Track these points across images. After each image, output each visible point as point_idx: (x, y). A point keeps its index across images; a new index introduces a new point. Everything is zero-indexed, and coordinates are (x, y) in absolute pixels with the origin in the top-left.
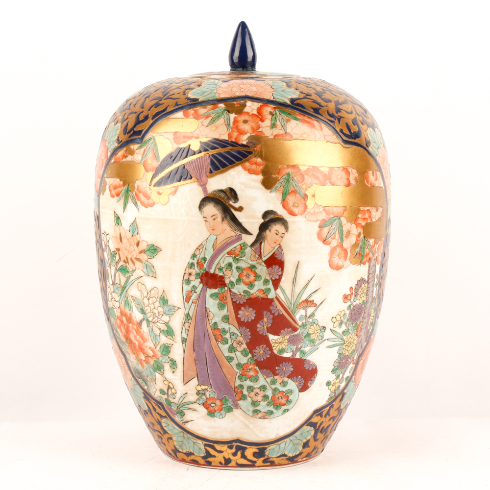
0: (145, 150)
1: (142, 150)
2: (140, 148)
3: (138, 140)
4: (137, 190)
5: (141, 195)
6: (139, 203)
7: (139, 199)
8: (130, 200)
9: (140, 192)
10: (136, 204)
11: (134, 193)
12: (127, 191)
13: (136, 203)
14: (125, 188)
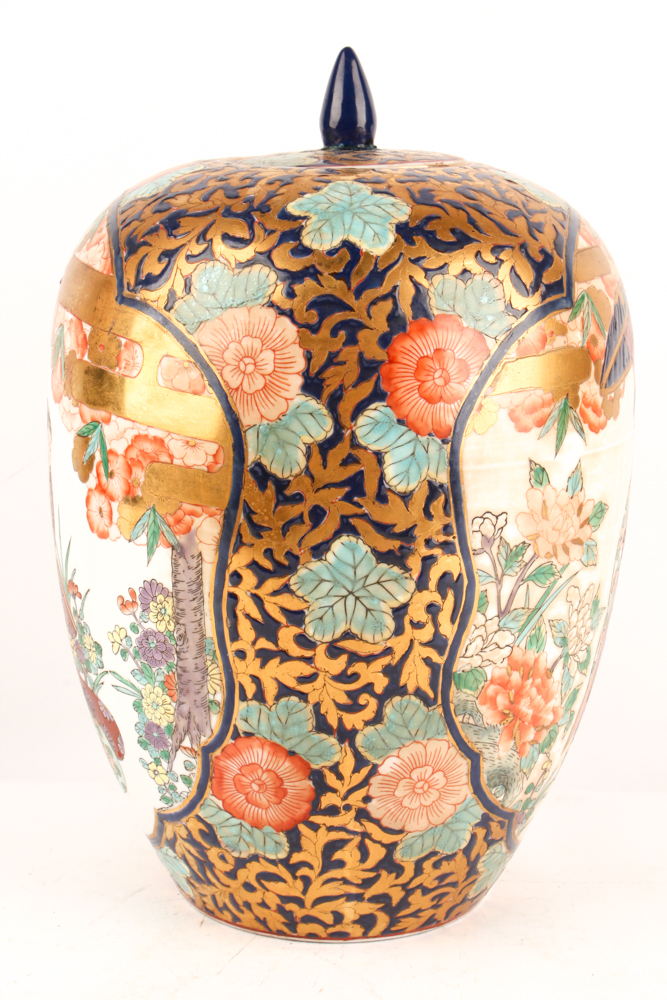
0: (582, 320)
1: (579, 319)
2: (574, 316)
3: (564, 301)
4: (583, 402)
5: (589, 412)
6: (586, 427)
7: (586, 420)
8: (570, 426)
9: (587, 405)
10: (581, 431)
11: (578, 410)
12: (564, 411)
13: (582, 429)
14: (558, 405)
